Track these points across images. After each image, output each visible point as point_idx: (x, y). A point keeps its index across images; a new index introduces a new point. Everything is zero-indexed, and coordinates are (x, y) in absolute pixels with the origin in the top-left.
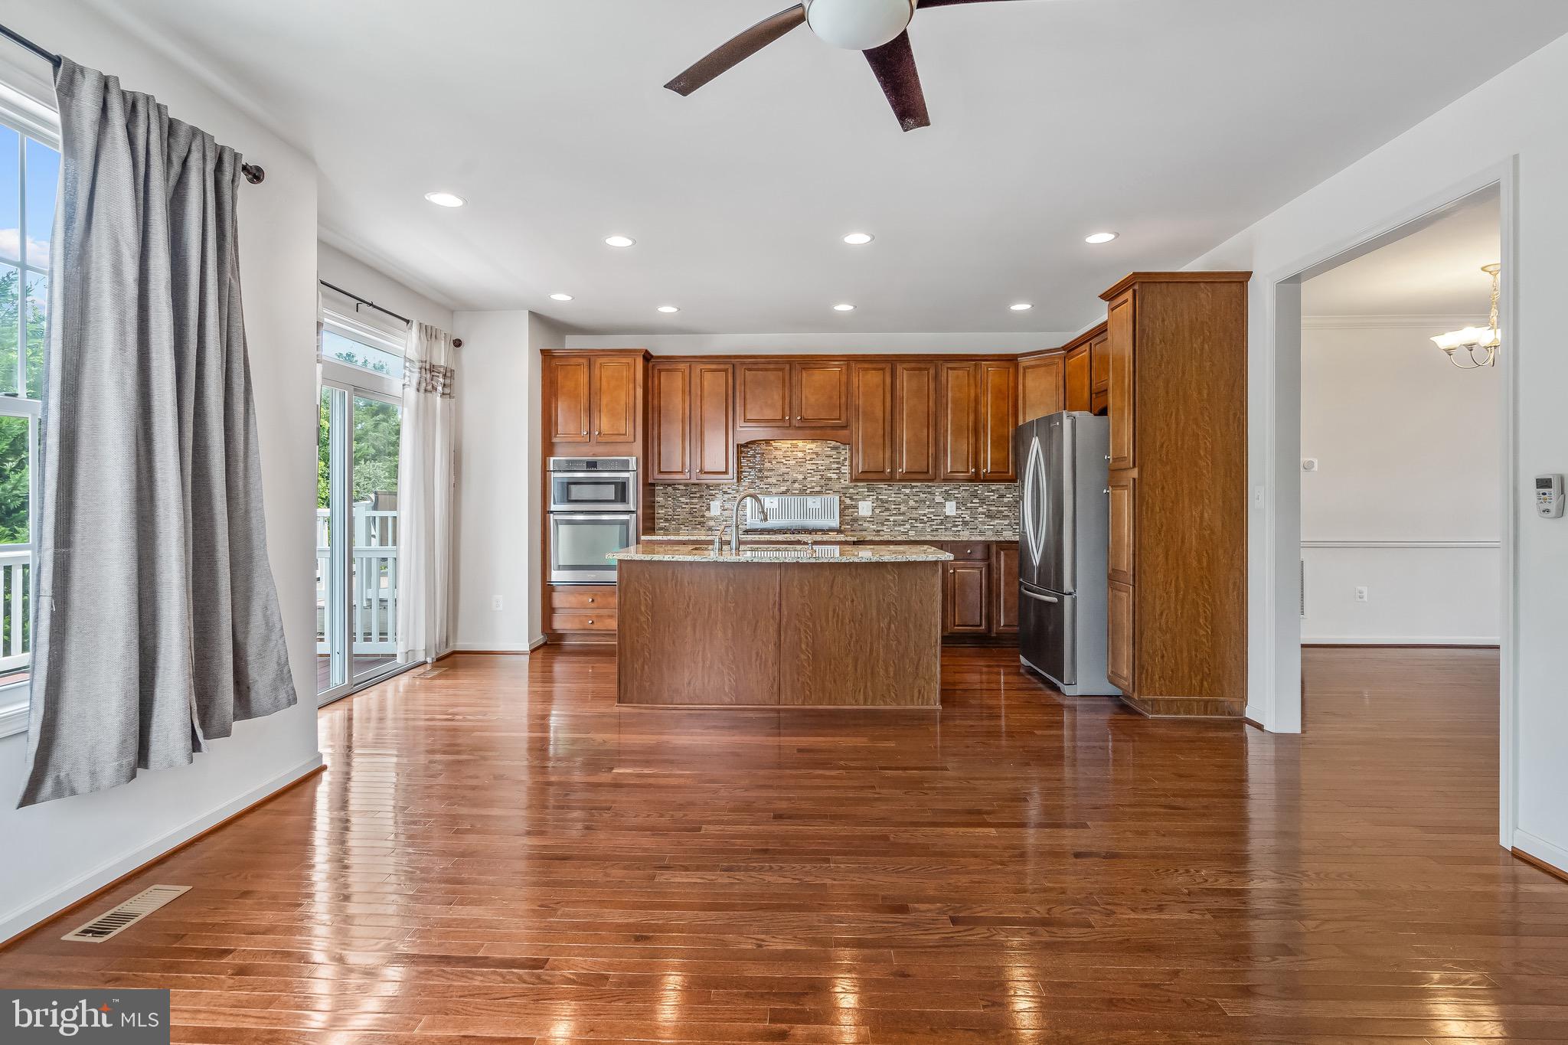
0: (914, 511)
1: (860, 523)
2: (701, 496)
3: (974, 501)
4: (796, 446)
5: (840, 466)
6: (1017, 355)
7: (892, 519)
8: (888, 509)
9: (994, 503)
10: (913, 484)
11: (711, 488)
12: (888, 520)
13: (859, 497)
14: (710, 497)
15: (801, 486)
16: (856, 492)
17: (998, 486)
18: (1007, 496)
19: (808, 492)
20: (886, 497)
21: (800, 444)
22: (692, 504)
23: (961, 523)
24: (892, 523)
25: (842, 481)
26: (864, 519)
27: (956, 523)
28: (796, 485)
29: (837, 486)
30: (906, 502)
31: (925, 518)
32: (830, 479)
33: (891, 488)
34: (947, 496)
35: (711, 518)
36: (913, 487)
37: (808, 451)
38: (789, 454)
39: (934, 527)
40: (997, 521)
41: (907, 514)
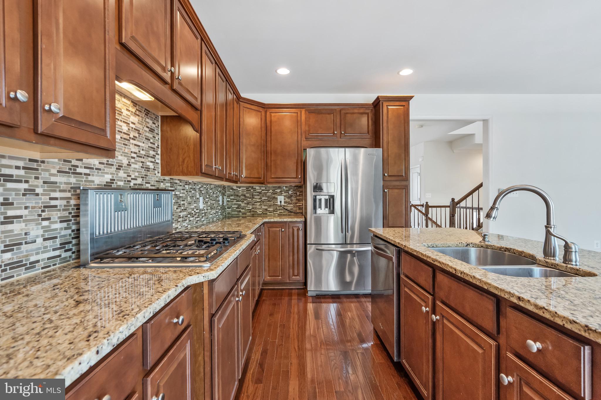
0: (190, 207)
39: (197, 219)
40: (213, 211)
41: (187, 209)
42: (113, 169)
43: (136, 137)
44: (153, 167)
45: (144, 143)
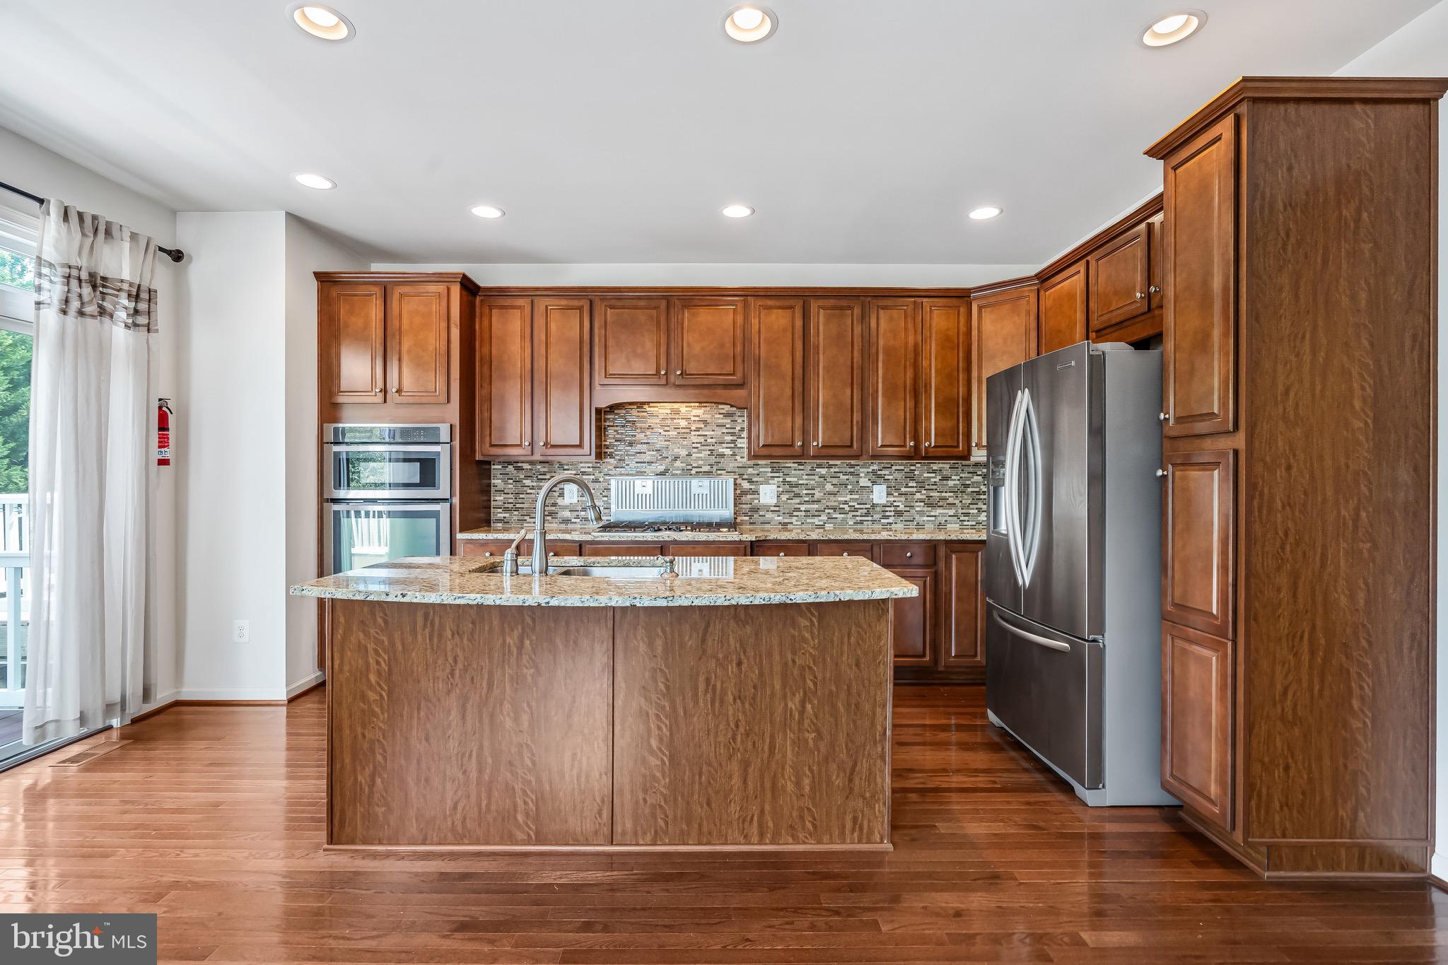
0: (832, 498)
1: (761, 513)
3: (910, 485)
4: (677, 412)
5: (735, 438)
6: (969, 290)
7: (803, 508)
8: (798, 495)
9: (934, 487)
10: (831, 462)
11: (565, 467)
12: (798, 510)
13: (761, 479)
15: (684, 465)
16: (756, 472)
17: (941, 465)
18: (953, 477)
19: (693, 472)
20: (796, 479)
21: (683, 408)
23: (892, 514)
24: (803, 513)
25: (738, 458)
26: (767, 508)
27: (888, 514)
28: (678, 464)
29: (731, 465)
30: (822, 486)
31: (846, 507)
32: (723, 455)
33: (801, 467)
34: (876, 478)
35: (564, 508)
36: (830, 466)
37: (693, 419)
38: (669, 422)
39: (859, 518)
40: (939, 511)
41: (823, 501)
42: (668, 461)
43: (701, 428)
44: (732, 453)
45: (713, 431)
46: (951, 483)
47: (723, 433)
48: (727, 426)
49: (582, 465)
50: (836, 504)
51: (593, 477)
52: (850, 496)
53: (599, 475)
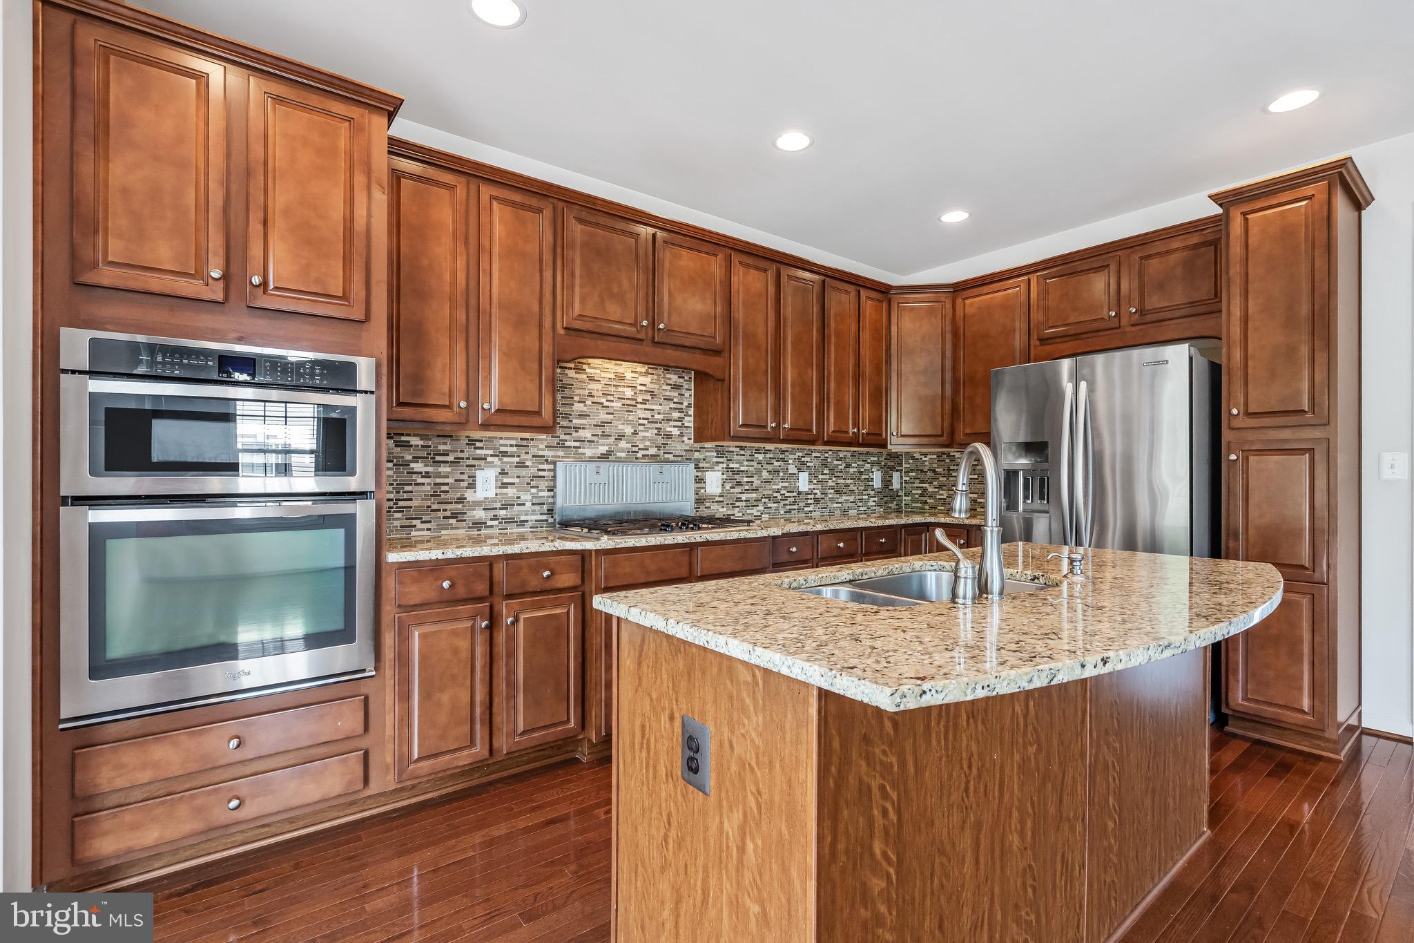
0: (768, 487)
1: (707, 505)
2: (457, 461)
3: (825, 472)
5: (682, 415)
6: (891, 286)
7: (744, 497)
8: (739, 484)
9: (841, 474)
10: (767, 447)
11: (478, 444)
12: (739, 499)
13: (707, 465)
14: (476, 463)
15: (629, 446)
16: (702, 457)
18: (853, 465)
19: (639, 455)
20: (738, 466)
22: (439, 475)
23: (812, 501)
24: (744, 504)
25: (685, 439)
26: (712, 498)
27: (809, 501)
28: (623, 444)
29: (679, 447)
30: (759, 472)
31: (778, 495)
32: (669, 436)
33: (742, 452)
34: (801, 465)
35: (477, 504)
36: (767, 451)
37: (640, 388)
39: (788, 507)
40: (845, 497)
41: (760, 490)
42: (612, 440)
43: (648, 400)
44: (679, 433)
45: (661, 405)
46: (852, 470)
47: (671, 408)
48: (675, 400)
49: (502, 442)
50: (770, 492)
51: (517, 460)
52: (781, 484)
53: (526, 456)
